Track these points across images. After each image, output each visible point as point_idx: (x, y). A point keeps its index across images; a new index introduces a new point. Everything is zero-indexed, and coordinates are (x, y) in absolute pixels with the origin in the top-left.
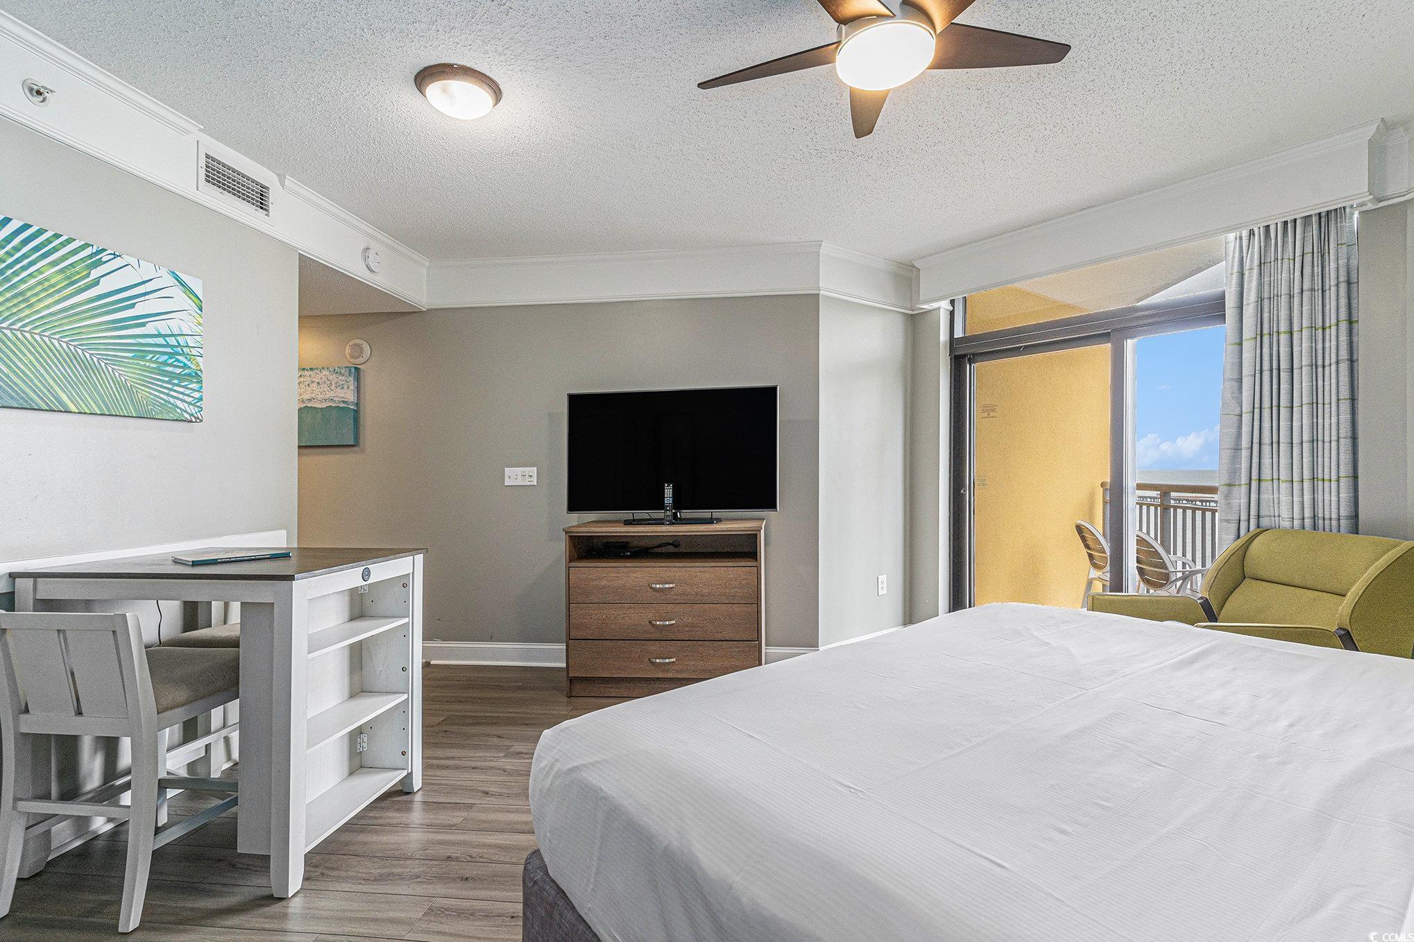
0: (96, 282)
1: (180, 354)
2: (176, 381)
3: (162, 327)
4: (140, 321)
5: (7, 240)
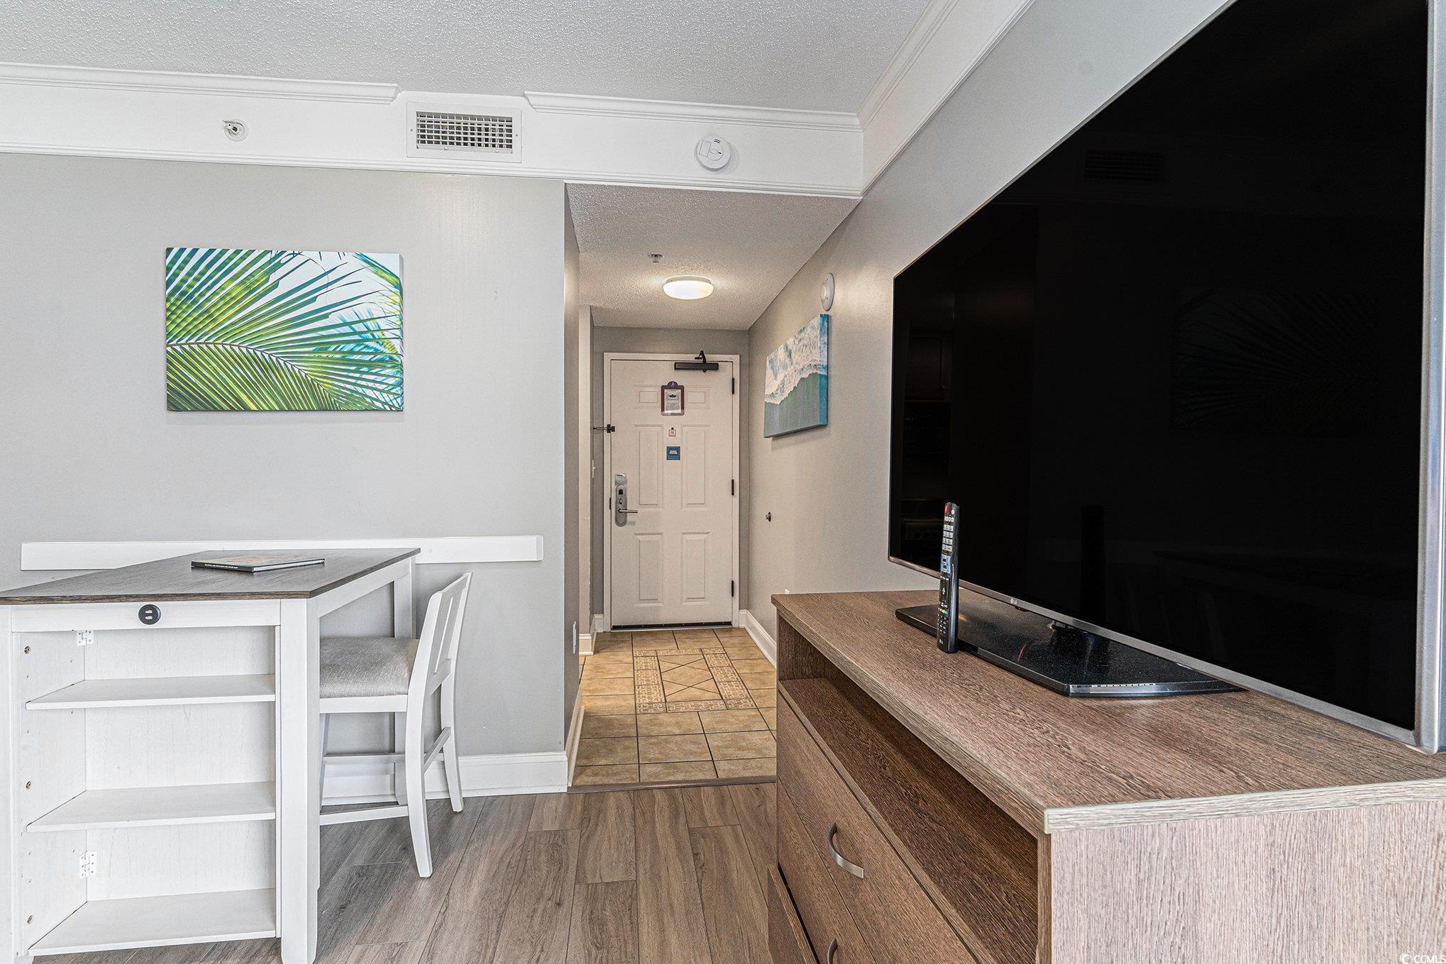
0: (275, 285)
1: (370, 341)
2: (364, 370)
3: (348, 315)
4: (323, 312)
5: (195, 268)
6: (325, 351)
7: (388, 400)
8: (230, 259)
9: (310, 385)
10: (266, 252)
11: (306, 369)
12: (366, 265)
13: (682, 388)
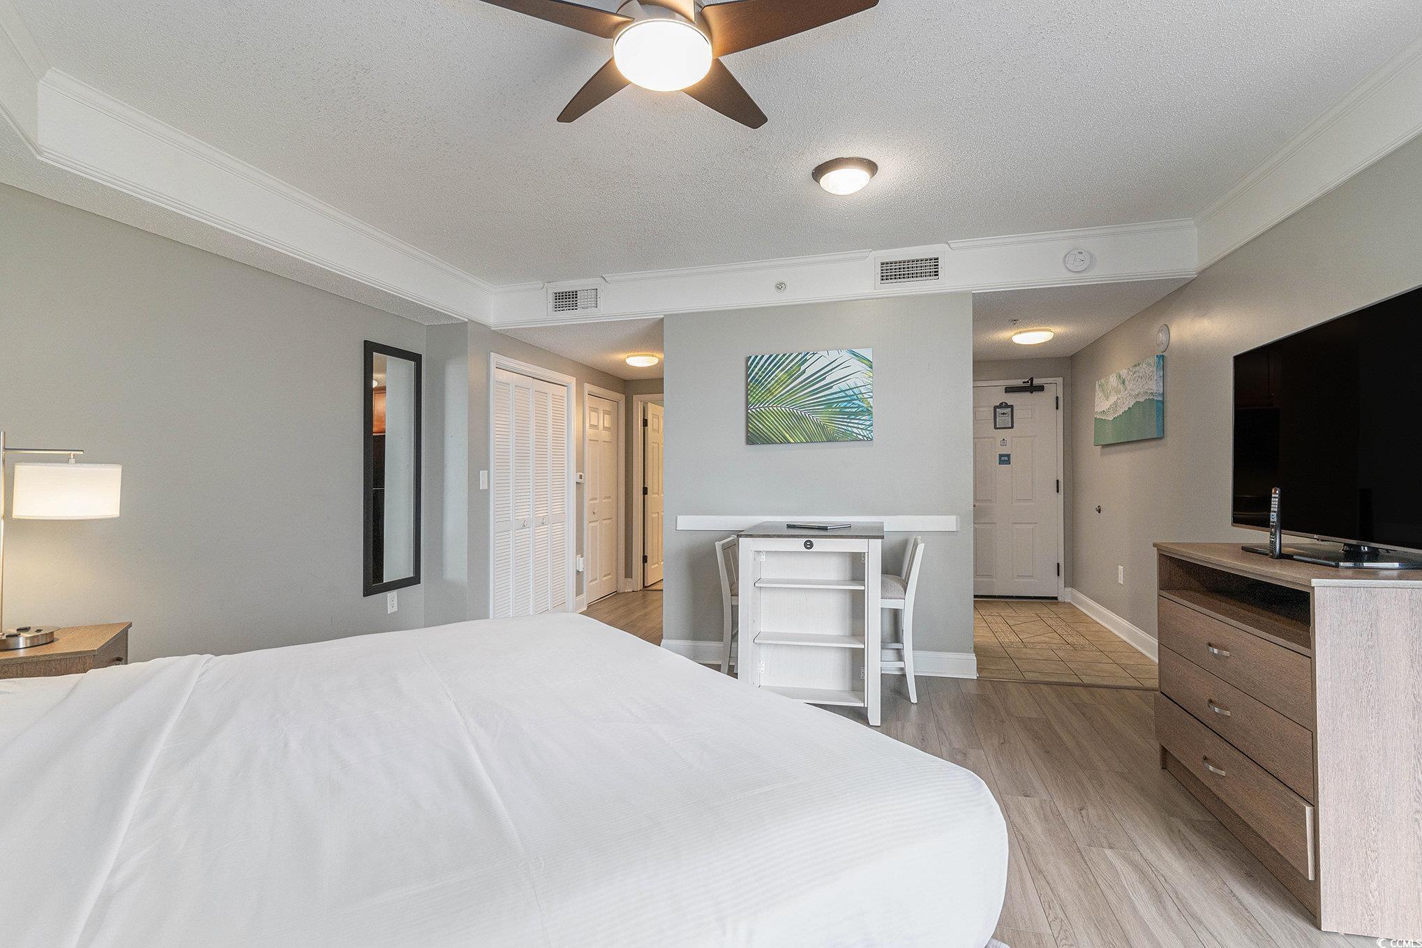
0: (804, 372)
1: (856, 400)
2: (853, 417)
3: (843, 386)
4: (829, 386)
5: (762, 366)
6: (831, 407)
7: (865, 434)
8: (780, 359)
9: (823, 428)
10: (799, 354)
11: (819, 418)
12: (853, 356)
13: (1012, 407)
